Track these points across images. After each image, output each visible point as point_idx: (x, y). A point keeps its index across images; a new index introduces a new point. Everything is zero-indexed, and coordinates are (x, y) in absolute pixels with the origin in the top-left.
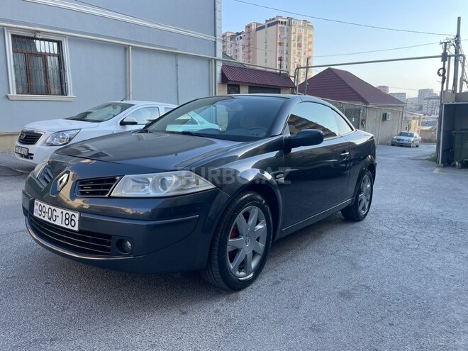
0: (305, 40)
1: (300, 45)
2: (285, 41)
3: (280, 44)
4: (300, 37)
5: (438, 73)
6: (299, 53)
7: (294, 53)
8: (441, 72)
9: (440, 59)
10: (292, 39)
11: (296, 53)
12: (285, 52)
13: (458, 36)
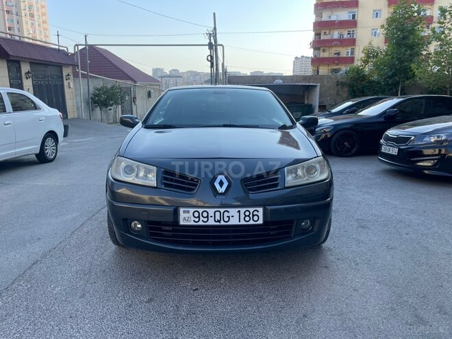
0: (38, 10)
1: (32, 16)
2: (14, 9)
3: (8, 12)
4: (30, 7)
5: (207, 59)
6: (32, 24)
7: (27, 23)
8: (209, 58)
9: (207, 47)
10: (22, 8)
11: (29, 24)
12: (16, 22)
13: (215, 29)
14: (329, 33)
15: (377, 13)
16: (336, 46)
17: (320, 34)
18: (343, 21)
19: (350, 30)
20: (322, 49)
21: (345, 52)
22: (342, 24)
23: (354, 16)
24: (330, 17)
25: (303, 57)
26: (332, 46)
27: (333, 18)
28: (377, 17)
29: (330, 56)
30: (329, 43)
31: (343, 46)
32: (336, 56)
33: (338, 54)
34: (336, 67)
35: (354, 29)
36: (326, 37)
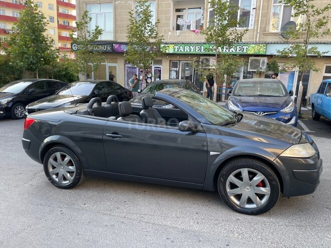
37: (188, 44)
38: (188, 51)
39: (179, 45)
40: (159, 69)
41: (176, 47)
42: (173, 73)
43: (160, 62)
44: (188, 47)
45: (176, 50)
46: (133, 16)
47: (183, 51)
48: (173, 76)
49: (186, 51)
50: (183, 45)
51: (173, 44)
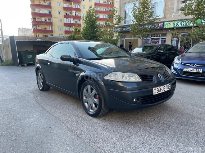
14: (40, 18)
15: (60, 13)
16: (44, 25)
17: (35, 18)
18: (46, 14)
19: (49, 18)
20: (37, 26)
21: (48, 28)
22: (45, 15)
23: (50, 12)
24: (39, 11)
25: (22, 28)
26: (42, 25)
27: (41, 12)
28: (60, 14)
29: (42, 29)
30: (41, 23)
31: (47, 25)
32: (45, 29)
33: (46, 28)
34: (45, 34)
35: (51, 18)
36: (39, 20)
37: (185, 20)
38: (185, 25)
39: (178, 22)
40: (165, 39)
41: (175, 23)
42: (174, 42)
43: (165, 35)
44: (184, 22)
45: (175, 25)
46: (136, 5)
47: (180, 25)
48: (174, 44)
49: (182, 25)
50: (181, 21)
51: (173, 21)
